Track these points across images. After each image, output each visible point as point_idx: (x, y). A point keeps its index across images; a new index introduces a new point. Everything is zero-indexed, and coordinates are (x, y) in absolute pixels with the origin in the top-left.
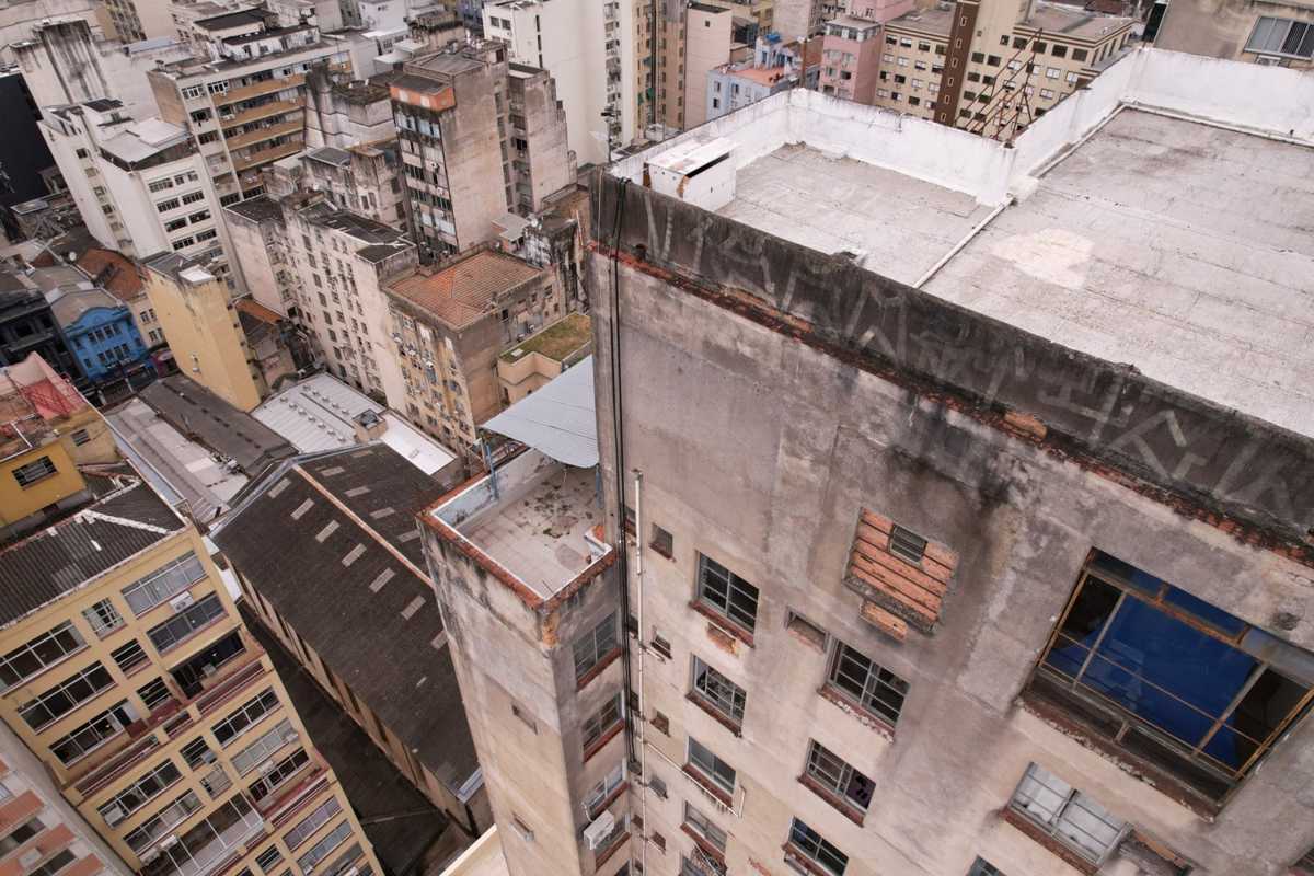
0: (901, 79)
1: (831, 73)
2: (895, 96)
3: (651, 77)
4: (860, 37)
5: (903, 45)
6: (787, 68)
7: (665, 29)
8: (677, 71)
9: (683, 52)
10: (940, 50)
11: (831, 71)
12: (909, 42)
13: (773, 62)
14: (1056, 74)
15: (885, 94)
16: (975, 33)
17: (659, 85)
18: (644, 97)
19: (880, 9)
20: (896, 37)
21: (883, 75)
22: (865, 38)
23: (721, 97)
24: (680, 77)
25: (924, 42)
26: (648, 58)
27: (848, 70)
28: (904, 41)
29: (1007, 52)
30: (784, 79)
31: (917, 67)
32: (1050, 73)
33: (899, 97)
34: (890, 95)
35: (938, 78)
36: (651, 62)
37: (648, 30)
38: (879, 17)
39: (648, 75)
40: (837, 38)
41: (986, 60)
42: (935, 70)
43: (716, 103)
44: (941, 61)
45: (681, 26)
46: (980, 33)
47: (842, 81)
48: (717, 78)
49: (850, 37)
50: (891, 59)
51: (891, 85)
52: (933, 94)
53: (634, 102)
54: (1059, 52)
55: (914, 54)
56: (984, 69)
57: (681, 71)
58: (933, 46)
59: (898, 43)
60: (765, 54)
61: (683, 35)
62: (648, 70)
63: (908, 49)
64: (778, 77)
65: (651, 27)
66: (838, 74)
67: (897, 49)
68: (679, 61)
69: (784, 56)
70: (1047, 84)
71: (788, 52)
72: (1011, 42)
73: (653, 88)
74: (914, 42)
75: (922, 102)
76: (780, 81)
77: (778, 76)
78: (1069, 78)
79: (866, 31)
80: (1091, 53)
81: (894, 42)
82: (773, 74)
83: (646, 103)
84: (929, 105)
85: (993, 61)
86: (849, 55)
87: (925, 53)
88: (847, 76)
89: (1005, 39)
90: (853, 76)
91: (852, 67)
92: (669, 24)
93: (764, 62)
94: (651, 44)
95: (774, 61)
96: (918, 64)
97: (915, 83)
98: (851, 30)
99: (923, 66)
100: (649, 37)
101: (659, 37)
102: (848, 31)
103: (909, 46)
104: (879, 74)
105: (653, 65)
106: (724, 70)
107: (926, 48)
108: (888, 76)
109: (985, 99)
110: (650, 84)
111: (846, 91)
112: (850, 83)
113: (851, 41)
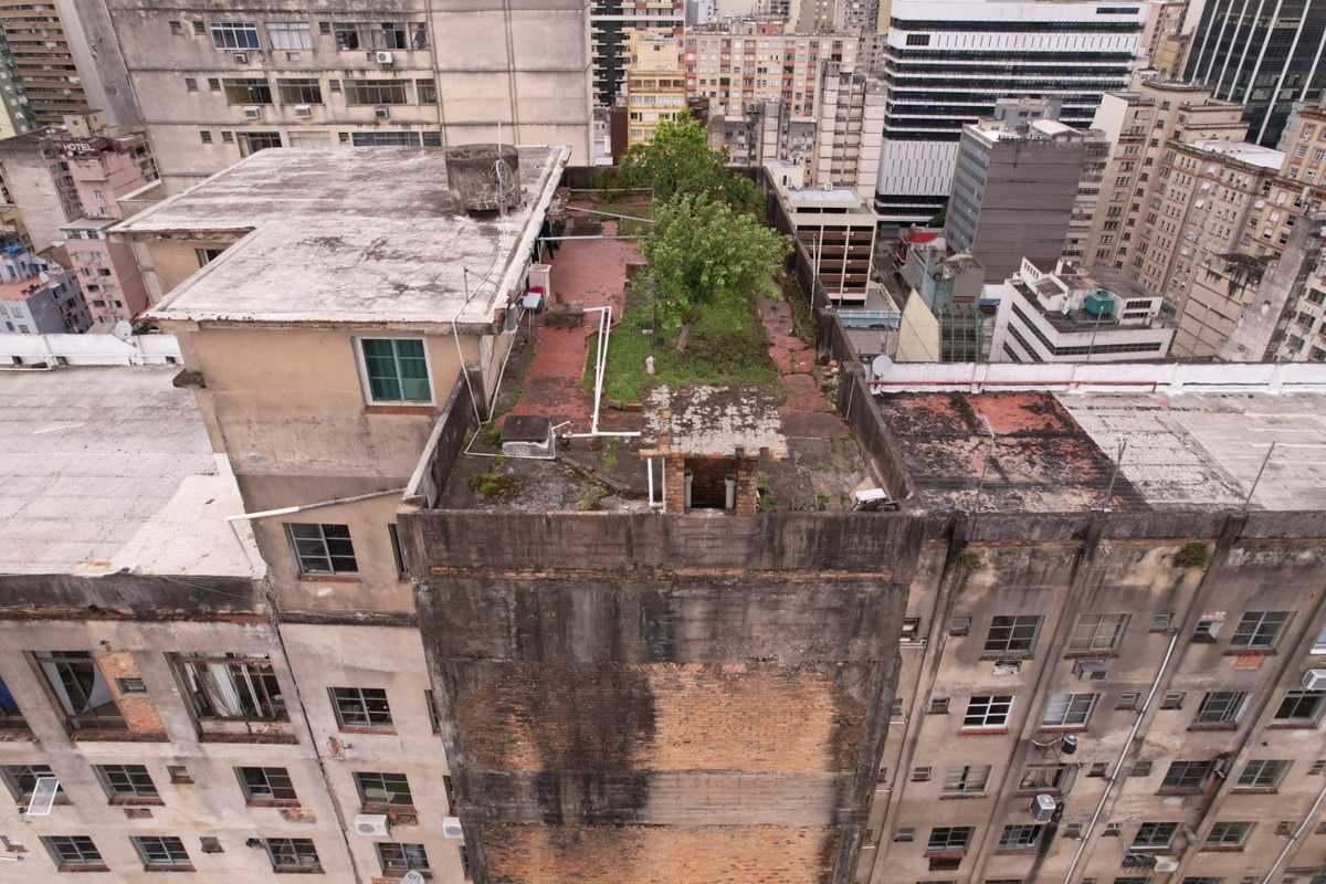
1: (88, 274)
4: (104, 235)
6: (43, 277)
11: (87, 272)
13: (24, 274)
22: (109, 234)
27: (104, 266)
30: (41, 288)
38: (116, 213)
40: (78, 241)
47: (103, 277)
49: (91, 237)
60: (10, 268)
64: (33, 288)
66: (96, 272)
69: (36, 266)
71: (41, 261)
76: (37, 292)
77: (32, 286)
82: (26, 286)
86: (98, 253)
88: (107, 272)
90: (112, 271)
91: (107, 263)
93: (14, 275)
95: (27, 272)
98: (91, 230)
102: (88, 232)
111: (112, 286)
112: (113, 279)
113: (93, 241)
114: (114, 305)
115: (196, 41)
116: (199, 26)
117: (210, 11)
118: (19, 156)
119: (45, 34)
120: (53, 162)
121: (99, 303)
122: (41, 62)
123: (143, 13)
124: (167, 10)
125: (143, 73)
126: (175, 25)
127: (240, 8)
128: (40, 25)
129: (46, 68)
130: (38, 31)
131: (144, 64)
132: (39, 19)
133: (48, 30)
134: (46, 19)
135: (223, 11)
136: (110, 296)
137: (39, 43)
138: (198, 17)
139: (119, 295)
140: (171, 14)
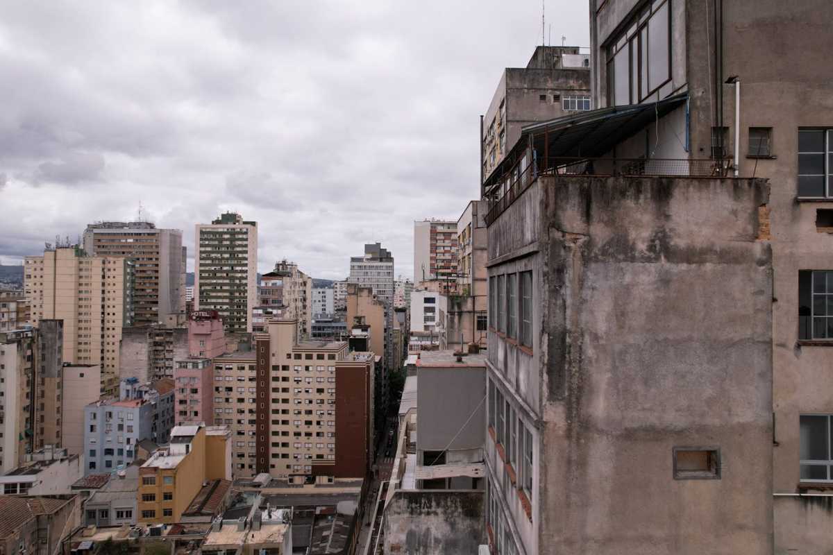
0: (230, 389)
1: (183, 392)
2: (227, 400)
3: (30, 421)
4: (200, 366)
5: (226, 369)
6: (146, 398)
7: (43, 384)
8: (56, 412)
9: (60, 398)
10: (251, 368)
11: (183, 391)
12: (231, 367)
14: (322, 369)
15: (220, 400)
16: (271, 355)
17: (37, 427)
18: (23, 435)
19: (209, 351)
20: (222, 365)
21: (217, 389)
22: (204, 367)
23: (98, 423)
24: (58, 416)
25: (240, 365)
26: (28, 406)
27: (195, 387)
28: (227, 367)
29: (292, 362)
30: (147, 403)
31: (239, 380)
32: (319, 369)
33: (230, 400)
34: (224, 400)
35: (254, 384)
36: (30, 409)
37: (28, 385)
38: (208, 355)
39: (27, 419)
40: (185, 369)
41: (281, 368)
42: (250, 380)
43: (92, 429)
44: (254, 374)
45: (58, 380)
46: (273, 355)
47: (192, 395)
48: (93, 410)
49: (193, 367)
50: (221, 378)
51: (223, 394)
52: (252, 393)
53: (16, 439)
54: (320, 357)
55: (235, 372)
56: (281, 374)
57: (58, 412)
58: (247, 366)
59: (224, 369)
60: (128, 391)
61: (60, 386)
62: (27, 415)
63: (231, 371)
65: (31, 383)
66: (188, 391)
67: (222, 372)
68: (57, 404)
69: (141, 392)
70: (318, 374)
72: (293, 356)
73: (32, 427)
74: (234, 366)
75: (246, 400)
77: (141, 402)
78: (330, 369)
79: (203, 362)
80: (337, 355)
81: (221, 368)
82: (137, 401)
83: (25, 440)
84: (251, 401)
85: (285, 368)
86: (194, 378)
87: (243, 371)
88: (195, 391)
89: (289, 356)
90: (200, 391)
91: (198, 385)
92: (47, 380)
93: (128, 396)
94: (31, 395)
95: (135, 395)
96: (239, 378)
97: (239, 390)
98: (193, 363)
99: (243, 379)
100: (29, 390)
101: (38, 391)
102: (191, 364)
103: (231, 369)
104: (214, 389)
105: (32, 411)
106: (98, 404)
107: (243, 368)
108: (220, 389)
109: (285, 390)
110: (29, 425)
111: (197, 401)
112: (198, 396)
113: (195, 370)
114: (193, 414)
115: (553, 106)
116: (557, 98)
117: (566, 90)
118: (133, 336)
119: (148, 285)
120: (152, 340)
121: (184, 413)
122: (140, 300)
123: (526, 91)
124: (540, 89)
125: (515, 123)
126: (543, 97)
127: (584, 88)
128: (146, 281)
129: (141, 303)
130: (144, 283)
131: (517, 118)
132: (147, 278)
133: (150, 283)
134: (151, 277)
135: (573, 90)
136: (192, 408)
137: (143, 290)
138: (558, 93)
139: (198, 408)
140: (542, 91)
